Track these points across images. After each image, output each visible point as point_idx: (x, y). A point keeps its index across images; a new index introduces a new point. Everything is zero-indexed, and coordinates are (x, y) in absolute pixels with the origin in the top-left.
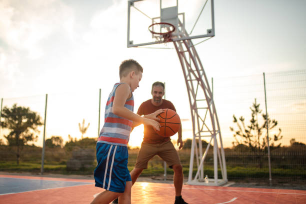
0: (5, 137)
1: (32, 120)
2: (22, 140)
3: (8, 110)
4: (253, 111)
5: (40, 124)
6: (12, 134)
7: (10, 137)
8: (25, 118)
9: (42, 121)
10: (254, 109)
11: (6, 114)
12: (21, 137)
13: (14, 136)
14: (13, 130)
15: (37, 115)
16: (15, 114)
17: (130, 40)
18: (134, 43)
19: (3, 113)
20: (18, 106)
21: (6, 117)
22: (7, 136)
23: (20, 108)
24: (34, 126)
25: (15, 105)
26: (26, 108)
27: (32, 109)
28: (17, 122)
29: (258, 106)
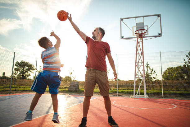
1: (30, 68)
2: (25, 77)
3: (19, 63)
5: (34, 69)
6: (20, 73)
7: (19, 75)
9: (34, 68)
12: (25, 75)
13: (21, 75)
15: (32, 65)
16: (22, 65)
17: (122, 35)
18: (124, 37)
20: (23, 61)
21: (18, 66)
23: (24, 62)
24: (31, 70)
26: (27, 62)
27: (30, 63)
28: (23, 68)
29: (149, 65)
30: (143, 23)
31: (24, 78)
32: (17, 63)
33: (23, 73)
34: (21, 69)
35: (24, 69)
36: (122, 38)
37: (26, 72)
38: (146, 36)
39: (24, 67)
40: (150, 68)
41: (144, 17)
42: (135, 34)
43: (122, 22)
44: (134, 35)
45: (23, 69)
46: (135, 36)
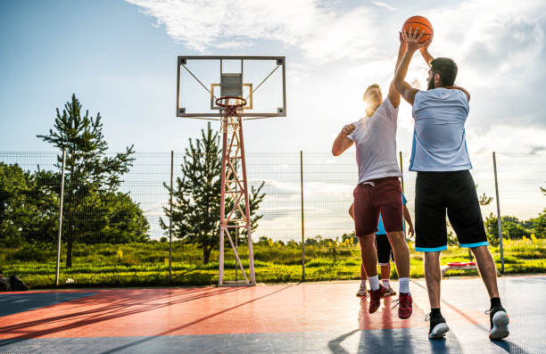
30: (240, 76)
36: (181, 112)
38: (245, 111)
41: (244, 61)
42: (215, 106)
43: (181, 66)
44: (216, 108)
46: (217, 112)
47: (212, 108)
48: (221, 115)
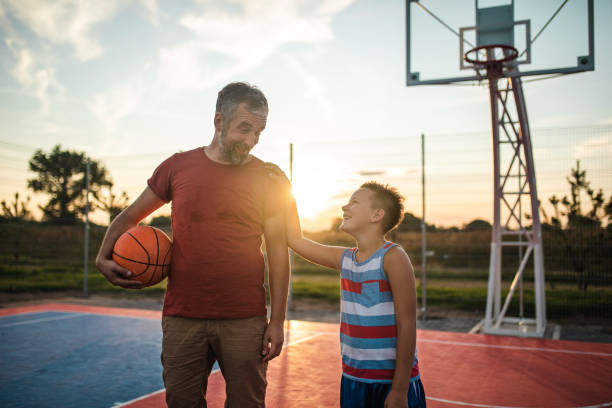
0: (40, 207)
1: (90, 177)
2: (73, 214)
3: (44, 157)
4: (572, 184)
6: (53, 202)
7: (50, 208)
8: (77, 173)
10: (574, 180)
11: (40, 166)
12: (71, 208)
13: (57, 207)
14: (55, 196)
15: (100, 167)
16: (57, 165)
17: (413, 70)
18: (422, 78)
19: (34, 162)
20: (63, 149)
21: (41, 170)
22: (43, 206)
23: (67, 154)
24: (95, 187)
25: (58, 148)
26: (79, 153)
28: (62, 180)
29: (583, 174)
30: (509, 10)
31: (69, 219)
32: (36, 158)
33: (63, 198)
34: (56, 183)
35: (66, 182)
36: (413, 79)
37: (75, 195)
39: (68, 174)
40: (591, 187)
44: (467, 68)
45: (64, 185)
47: (462, 67)
48: (479, 78)
